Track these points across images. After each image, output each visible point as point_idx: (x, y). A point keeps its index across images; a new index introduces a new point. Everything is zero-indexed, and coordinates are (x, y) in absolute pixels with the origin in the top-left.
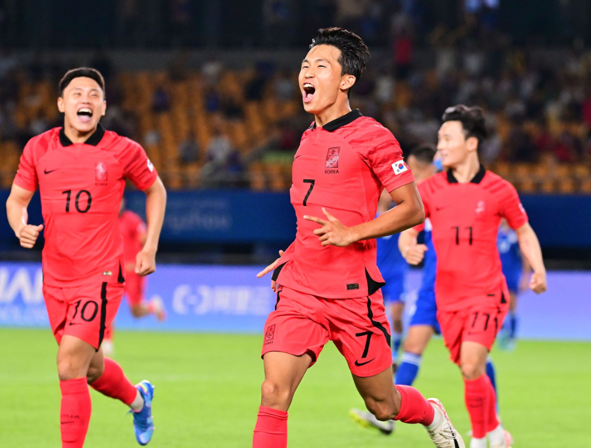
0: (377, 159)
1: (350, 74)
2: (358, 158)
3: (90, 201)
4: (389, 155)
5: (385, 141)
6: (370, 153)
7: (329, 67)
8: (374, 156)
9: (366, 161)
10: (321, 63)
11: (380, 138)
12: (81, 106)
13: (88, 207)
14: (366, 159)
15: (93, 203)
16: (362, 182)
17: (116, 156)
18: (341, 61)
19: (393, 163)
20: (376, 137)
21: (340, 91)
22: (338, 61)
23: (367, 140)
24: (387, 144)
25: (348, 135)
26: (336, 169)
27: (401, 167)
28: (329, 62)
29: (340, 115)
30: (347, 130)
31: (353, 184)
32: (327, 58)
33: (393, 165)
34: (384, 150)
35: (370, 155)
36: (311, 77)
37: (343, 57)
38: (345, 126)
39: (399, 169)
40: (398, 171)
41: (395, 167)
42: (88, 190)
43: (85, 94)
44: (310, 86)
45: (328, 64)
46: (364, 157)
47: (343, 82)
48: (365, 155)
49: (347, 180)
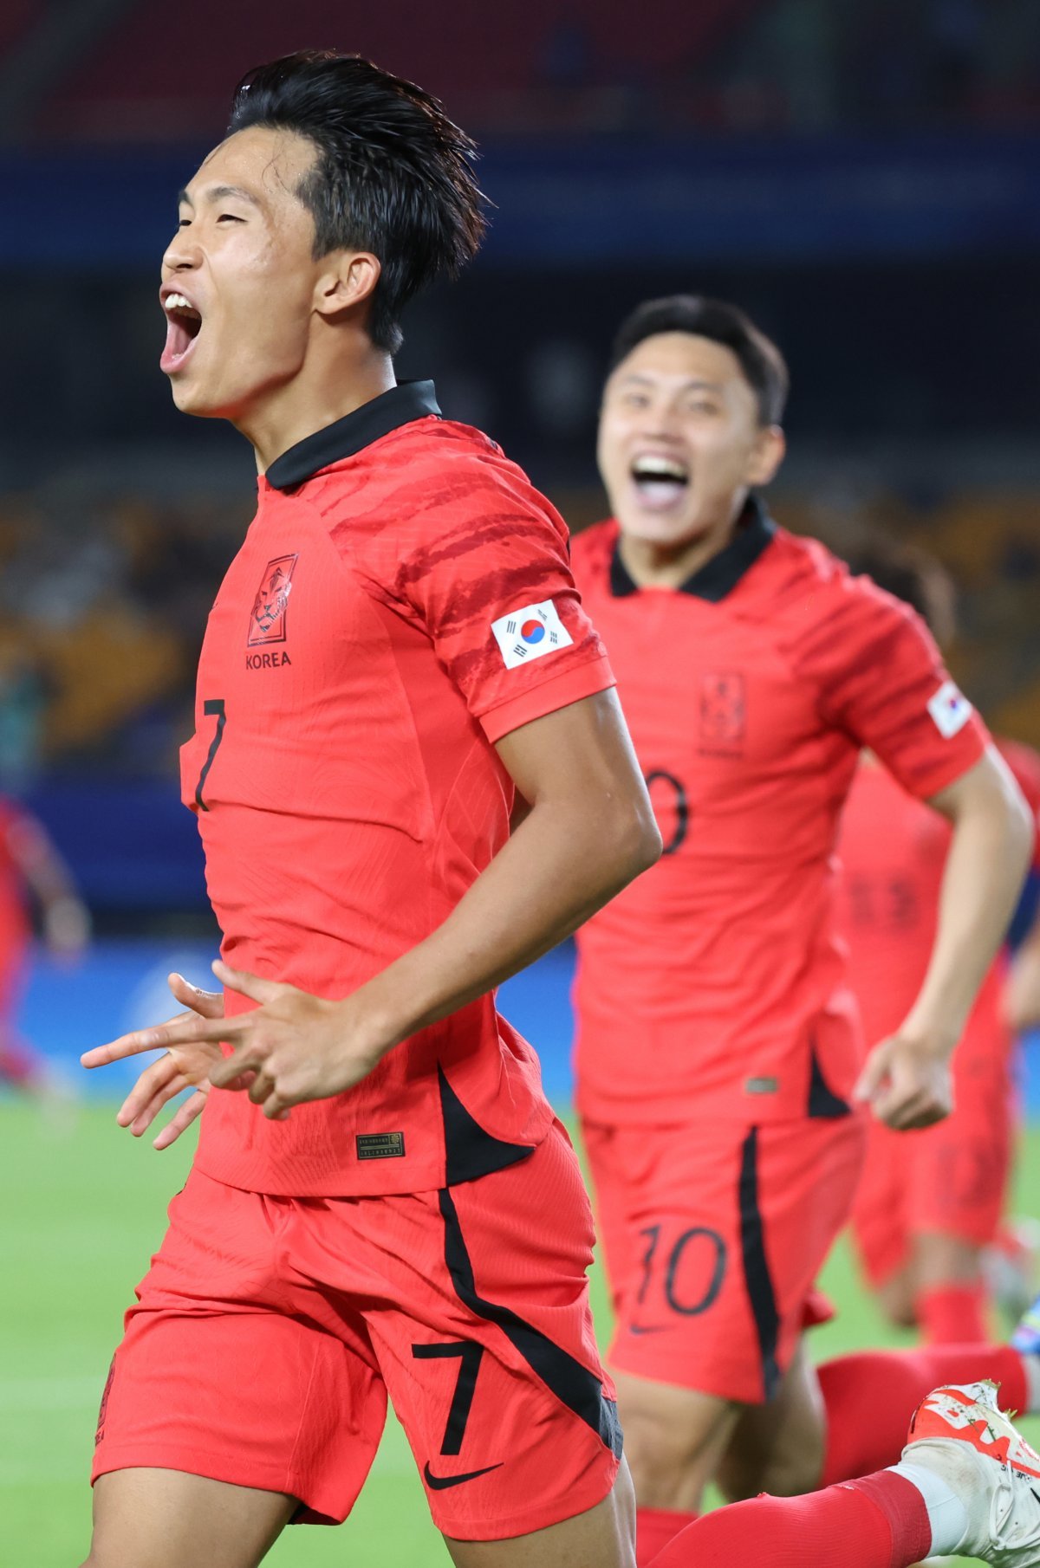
0: (432, 598)
1: (357, 248)
2: (359, 593)
3: (683, 812)
4: (477, 583)
5: (464, 519)
6: (407, 574)
7: (256, 220)
8: (422, 589)
9: (400, 608)
10: (228, 206)
11: (446, 507)
12: (640, 445)
13: (679, 836)
14: (399, 600)
15: (695, 823)
16: (402, 695)
17: (783, 649)
18: (315, 195)
19: (497, 617)
20: (426, 503)
21: (317, 319)
22: (301, 192)
23: (393, 521)
24: (471, 533)
25: (337, 503)
26: (279, 648)
27: (531, 631)
28: (256, 201)
29: (329, 419)
30: (340, 480)
31: (356, 710)
32: (254, 181)
33: (500, 628)
34: (459, 559)
35: (410, 586)
36: (188, 266)
37: (328, 175)
38: (335, 465)
39: (524, 644)
40: (519, 650)
41: (506, 632)
42: (677, 771)
43: (662, 399)
44: (182, 302)
45: (251, 207)
46: (387, 592)
47: (327, 283)
48: (391, 582)
49: (330, 692)
